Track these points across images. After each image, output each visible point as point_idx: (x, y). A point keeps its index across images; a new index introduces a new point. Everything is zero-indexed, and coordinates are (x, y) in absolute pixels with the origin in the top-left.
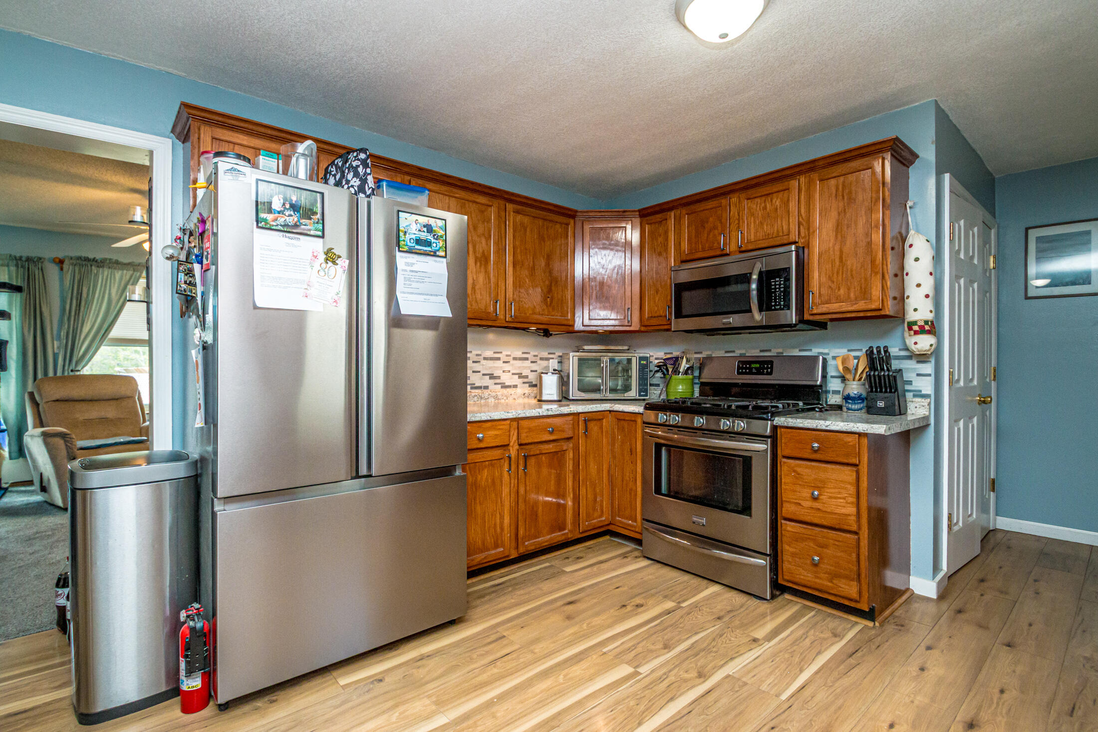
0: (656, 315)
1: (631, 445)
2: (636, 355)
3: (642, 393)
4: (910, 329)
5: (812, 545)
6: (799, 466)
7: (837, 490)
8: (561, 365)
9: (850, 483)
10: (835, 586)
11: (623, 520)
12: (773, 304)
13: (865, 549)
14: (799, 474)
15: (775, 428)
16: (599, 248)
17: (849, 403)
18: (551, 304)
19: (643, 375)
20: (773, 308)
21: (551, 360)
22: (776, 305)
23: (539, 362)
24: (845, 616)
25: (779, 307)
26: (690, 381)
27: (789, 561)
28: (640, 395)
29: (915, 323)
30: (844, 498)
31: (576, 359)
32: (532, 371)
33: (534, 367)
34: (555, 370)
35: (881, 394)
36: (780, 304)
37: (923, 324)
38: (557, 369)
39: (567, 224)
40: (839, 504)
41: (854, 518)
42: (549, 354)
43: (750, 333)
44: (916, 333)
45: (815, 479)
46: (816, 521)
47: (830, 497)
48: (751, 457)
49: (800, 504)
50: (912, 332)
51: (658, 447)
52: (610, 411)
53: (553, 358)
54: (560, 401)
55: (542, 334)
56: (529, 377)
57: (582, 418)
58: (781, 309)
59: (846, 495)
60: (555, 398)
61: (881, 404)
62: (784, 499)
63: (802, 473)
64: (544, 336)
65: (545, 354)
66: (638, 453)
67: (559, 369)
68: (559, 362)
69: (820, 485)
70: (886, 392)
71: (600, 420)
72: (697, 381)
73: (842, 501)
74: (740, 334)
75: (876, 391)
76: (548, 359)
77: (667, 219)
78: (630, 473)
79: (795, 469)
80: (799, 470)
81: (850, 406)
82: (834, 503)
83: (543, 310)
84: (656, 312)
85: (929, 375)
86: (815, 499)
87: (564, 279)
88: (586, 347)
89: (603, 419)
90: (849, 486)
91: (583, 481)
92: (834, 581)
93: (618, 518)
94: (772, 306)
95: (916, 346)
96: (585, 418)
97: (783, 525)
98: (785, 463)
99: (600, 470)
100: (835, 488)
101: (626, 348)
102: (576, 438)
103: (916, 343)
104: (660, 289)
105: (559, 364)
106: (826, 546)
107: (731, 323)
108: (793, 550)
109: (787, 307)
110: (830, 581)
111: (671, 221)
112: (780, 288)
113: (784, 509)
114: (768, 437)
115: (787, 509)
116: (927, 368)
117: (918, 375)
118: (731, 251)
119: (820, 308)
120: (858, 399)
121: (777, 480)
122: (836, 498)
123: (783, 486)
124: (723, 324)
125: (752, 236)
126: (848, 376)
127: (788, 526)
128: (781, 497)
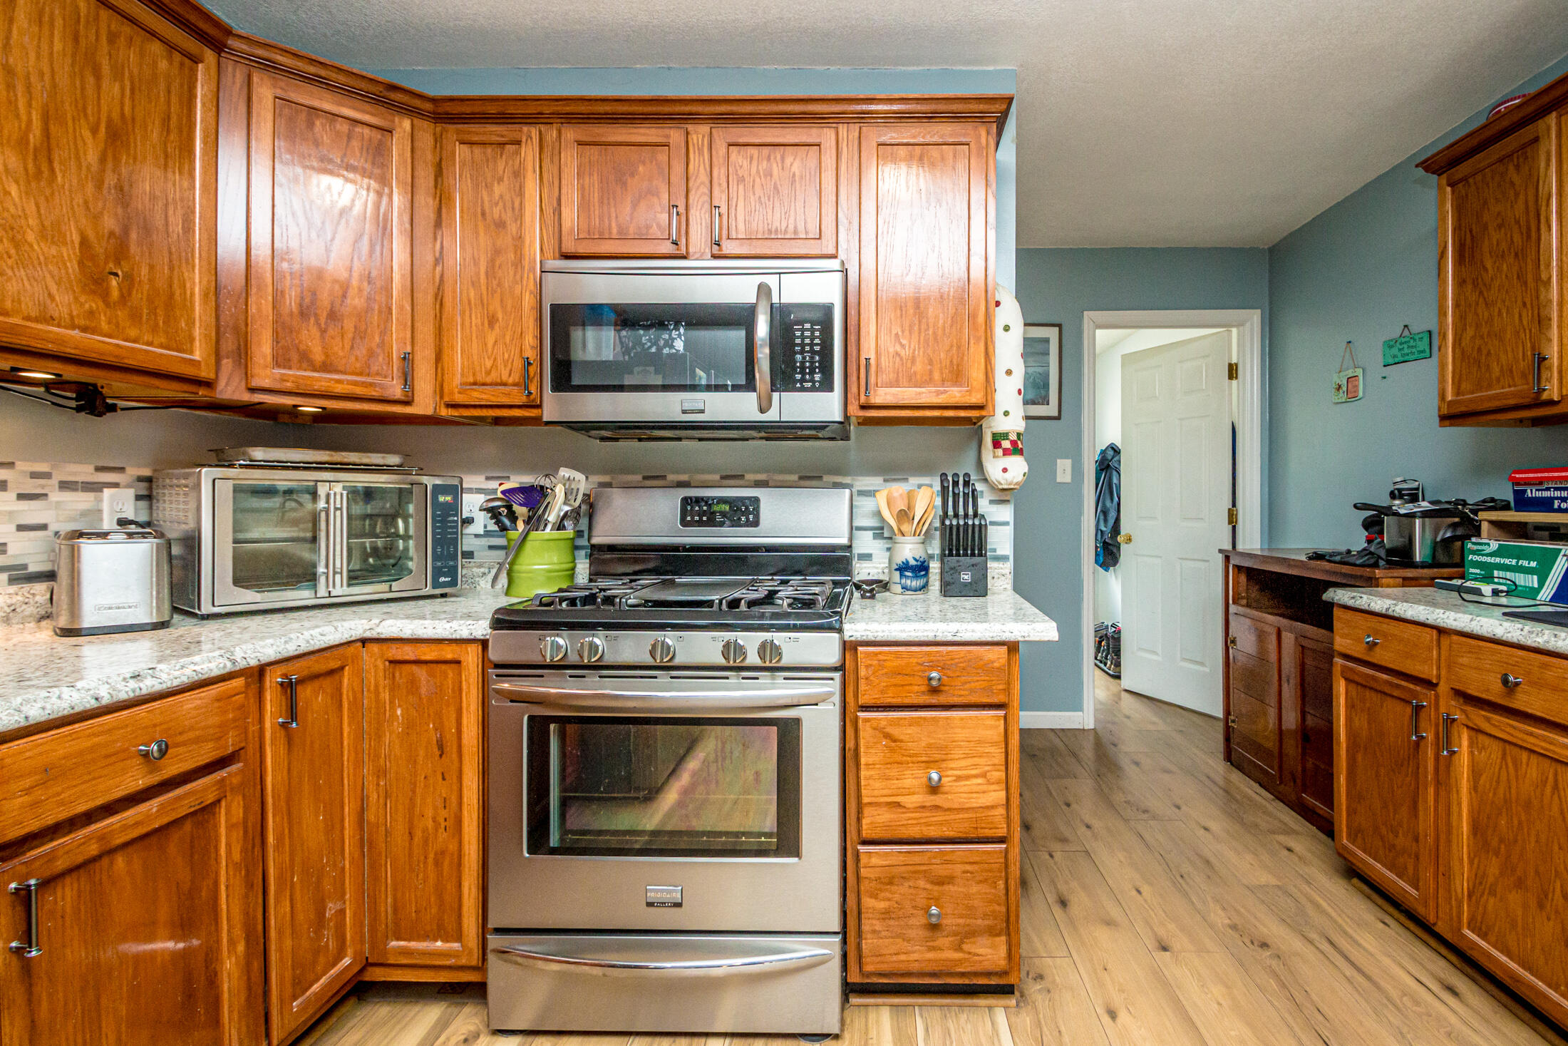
0: (488, 380)
1: (439, 728)
2: (425, 479)
3: (442, 579)
4: (997, 444)
5: (922, 883)
6: (895, 723)
7: (970, 762)
8: (151, 508)
9: (994, 744)
10: (967, 956)
11: (413, 945)
12: (798, 377)
13: (1015, 864)
14: (895, 741)
15: (849, 647)
16: (305, 167)
17: (907, 577)
18: (124, 299)
19: (444, 534)
20: (798, 385)
21: (107, 492)
22: (803, 380)
23: (56, 496)
24: (969, 1001)
25: (809, 385)
26: (569, 543)
27: (874, 932)
28: (436, 585)
29: (1005, 436)
30: (984, 775)
31: (226, 489)
32: (21, 528)
33: (33, 512)
34: (122, 522)
35: (968, 560)
36: (813, 381)
37: (1015, 438)
38: (131, 516)
39: (196, 60)
40: (975, 788)
41: (1002, 811)
42: (99, 469)
43: (700, 439)
44: (1007, 452)
45: (929, 746)
46: (933, 832)
47: (959, 778)
48: (797, 721)
49: (898, 805)
50: (1000, 452)
51: (539, 727)
52: (364, 641)
53: (116, 485)
54: (162, 625)
55: (73, 404)
56: (11, 550)
57: (273, 679)
58: (813, 389)
59: (987, 768)
60: (143, 616)
61: (966, 577)
62: (865, 800)
63: (902, 737)
64: (79, 409)
65: (85, 472)
66: (465, 750)
67: (143, 518)
68: (138, 498)
69: (938, 757)
70: (973, 555)
71: (331, 672)
72: (583, 542)
73: (980, 781)
74: (679, 439)
75: (958, 555)
76: (95, 487)
77: (518, 143)
78: (435, 808)
79: (889, 730)
80: (895, 731)
81: (909, 582)
82: (965, 789)
83: (91, 313)
84: (488, 373)
85: (1006, 524)
86: (934, 789)
87: (177, 227)
88: (259, 454)
89: (342, 668)
90: (992, 750)
91: (281, 879)
92: (965, 947)
93: (394, 943)
94: (796, 381)
95: (1006, 475)
96: (285, 676)
97: (862, 857)
98: (867, 720)
99: (333, 825)
100: (967, 756)
101: (394, 460)
102: (250, 750)
103: (1005, 470)
104: (500, 316)
105: (143, 504)
106: (949, 880)
107: (702, 411)
108: (882, 905)
109: (827, 386)
110: (959, 948)
111: (529, 153)
112: (812, 345)
113: (865, 822)
114: (835, 669)
115: (875, 821)
116: (1005, 513)
117: (993, 523)
118: (691, 250)
119: (882, 396)
120: (921, 569)
121: (849, 760)
122: (968, 777)
123: (863, 773)
124: (684, 412)
125: (741, 226)
126: (905, 528)
127: (874, 857)
128: (859, 796)
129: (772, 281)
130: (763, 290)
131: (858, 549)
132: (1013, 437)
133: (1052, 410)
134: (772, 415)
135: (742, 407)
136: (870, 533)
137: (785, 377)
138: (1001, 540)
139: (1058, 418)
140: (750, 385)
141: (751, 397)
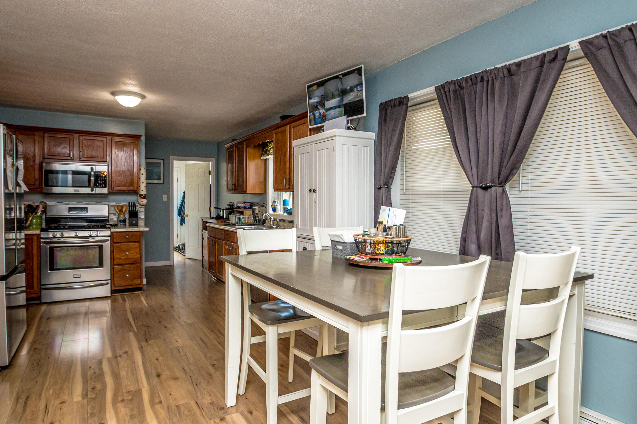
4: (140, 197)
5: (125, 271)
6: (120, 245)
7: (133, 251)
9: (138, 248)
10: (133, 283)
12: (99, 185)
15: (112, 233)
17: (121, 222)
20: (99, 187)
24: (134, 293)
27: (116, 280)
29: (142, 195)
35: (135, 219)
36: (102, 186)
41: (139, 258)
44: (142, 198)
45: (126, 249)
46: (127, 263)
47: (131, 254)
48: (102, 245)
49: (121, 259)
59: (137, 252)
61: (134, 222)
63: (121, 248)
69: (128, 250)
73: (135, 254)
75: (132, 218)
79: (119, 247)
81: (122, 224)
82: (133, 255)
85: (143, 212)
86: (127, 256)
97: (114, 268)
98: (115, 245)
103: (142, 202)
106: (130, 270)
107: (78, 191)
108: (118, 275)
109: (105, 187)
110: (132, 281)
111: (36, 138)
112: (102, 179)
113: (115, 262)
114: (109, 236)
115: (116, 262)
116: (142, 210)
117: (140, 212)
118: (74, 158)
119: (116, 188)
120: (124, 221)
121: (112, 252)
122: (133, 253)
123: (114, 254)
124: (75, 191)
125: (86, 154)
126: (121, 213)
127: (116, 267)
128: (114, 258)
129: (94, 167)
130: (92, 169)
131: (110, 218)
132: (144, 195)
133: (161, 181)
134: (94, 192)
135: (87, 190)
136: (113, 214)
137: (96, 185)
138: (142, 216)
139: (163, 184)
140: (89, 186)
141: (90, 189)
